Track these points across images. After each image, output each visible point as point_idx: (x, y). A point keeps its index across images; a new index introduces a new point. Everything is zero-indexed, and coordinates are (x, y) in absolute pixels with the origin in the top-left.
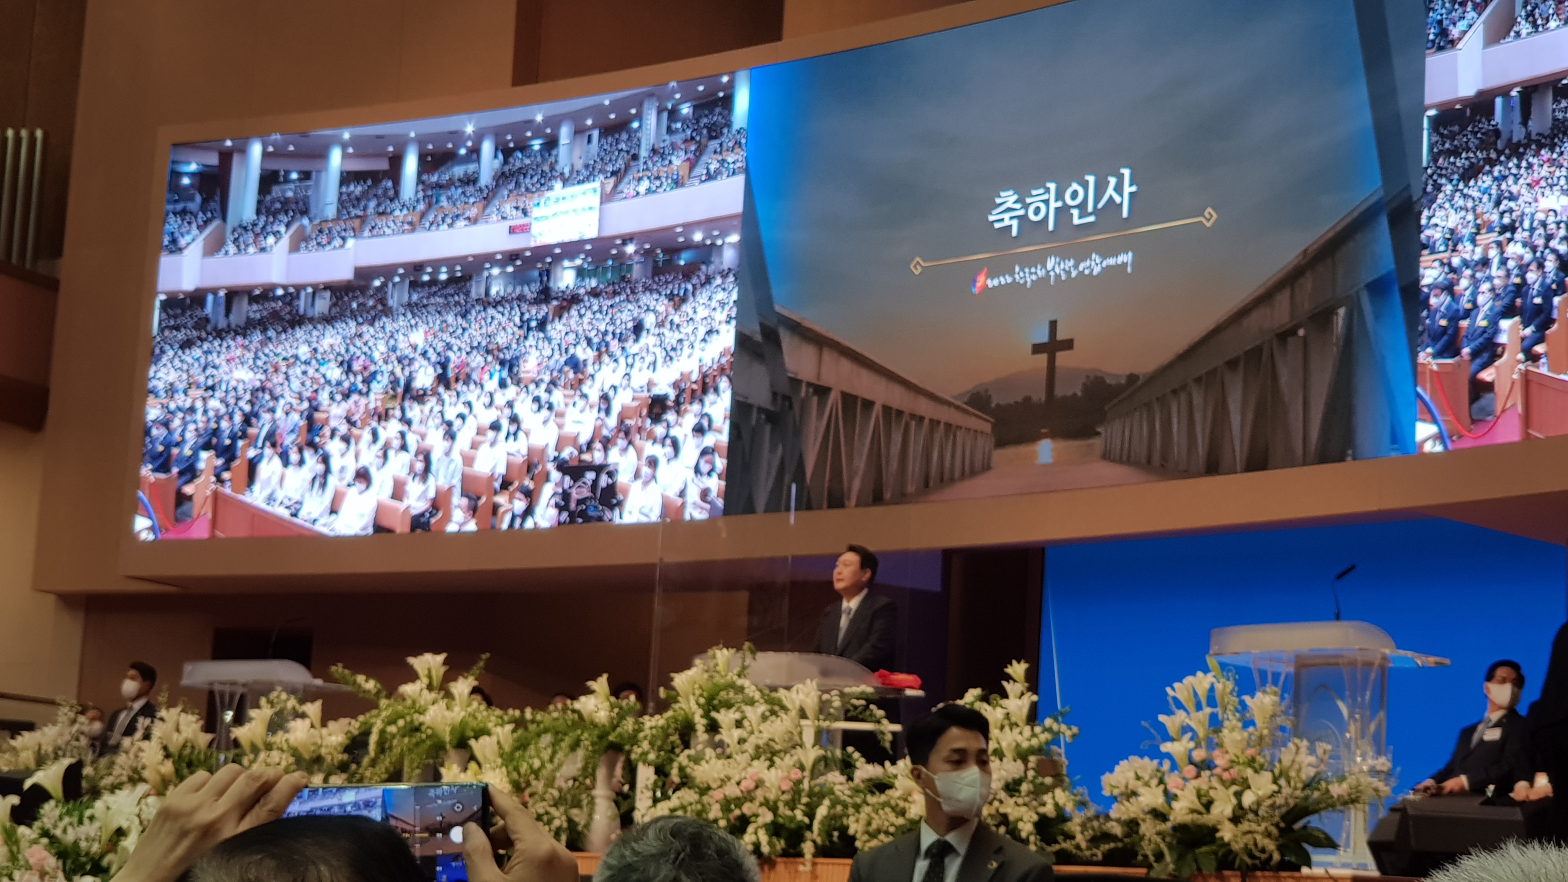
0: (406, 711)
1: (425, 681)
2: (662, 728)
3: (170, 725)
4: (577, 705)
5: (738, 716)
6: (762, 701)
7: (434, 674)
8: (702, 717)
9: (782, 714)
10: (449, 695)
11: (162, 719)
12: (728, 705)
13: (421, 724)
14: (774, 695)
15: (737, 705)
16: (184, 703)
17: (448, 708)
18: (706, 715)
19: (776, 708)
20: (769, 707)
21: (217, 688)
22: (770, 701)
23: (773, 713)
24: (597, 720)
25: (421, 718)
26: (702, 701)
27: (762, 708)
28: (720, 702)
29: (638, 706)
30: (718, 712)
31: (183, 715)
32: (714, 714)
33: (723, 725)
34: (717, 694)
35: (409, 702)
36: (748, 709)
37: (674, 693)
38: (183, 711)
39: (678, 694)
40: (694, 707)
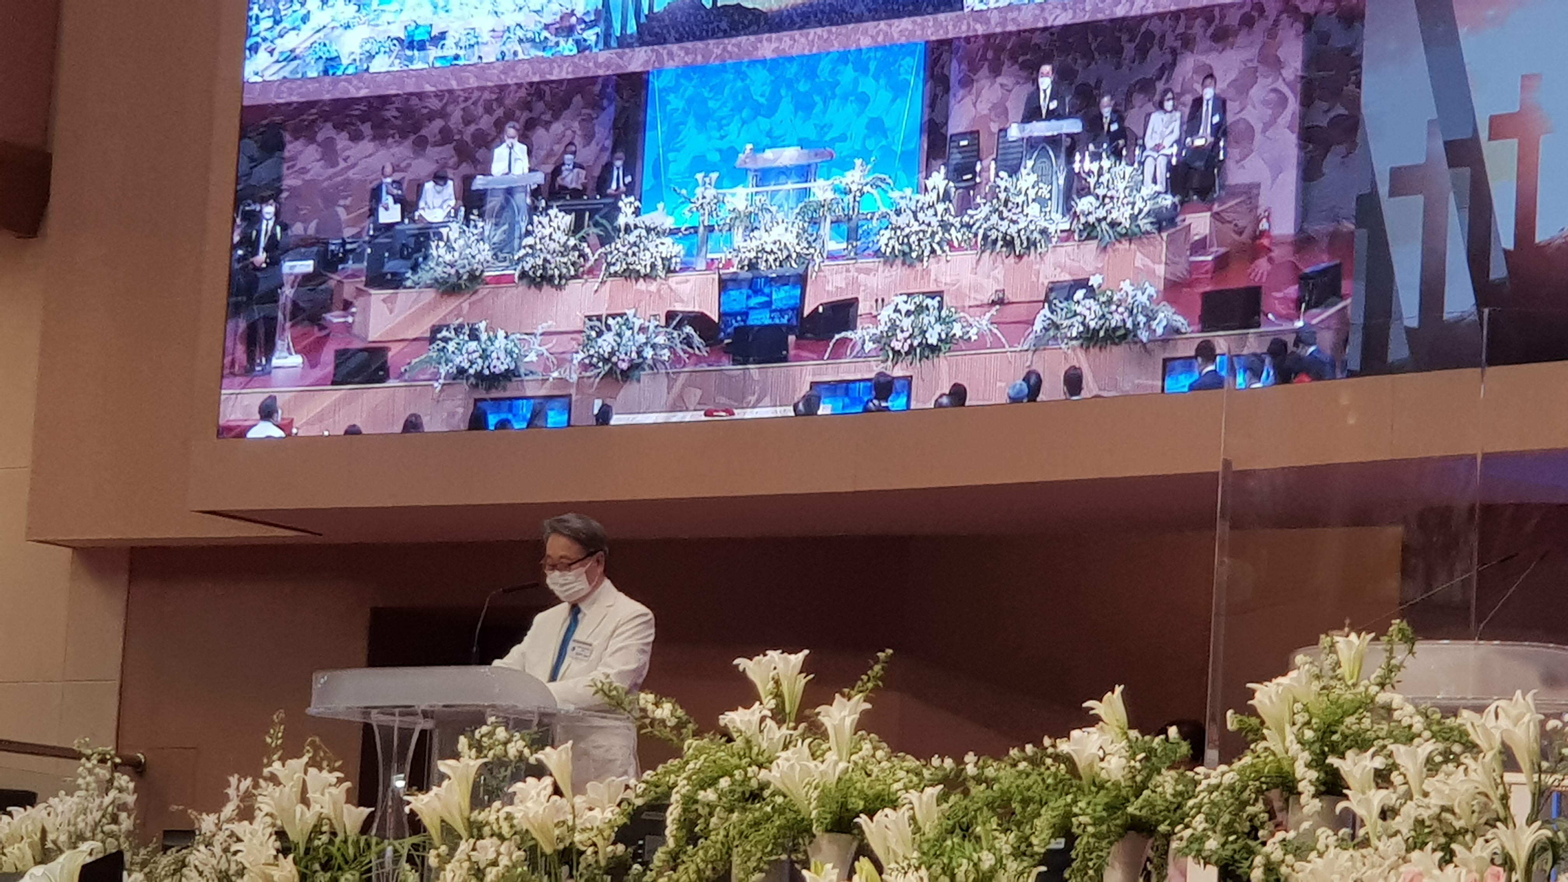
0: (735, 761)
1: (772, 704)
2: (1231, 788)
3: (290, 789)
4: (1064, 746)
5: (1379, 762)
6: (1427, 734)
7: (785, 688)
8: (1308, 766)
9: (1467, 759)
10: (817, 731)
11: (274, 779)
12: (1362, 744)
13: (763, 786)
14: (1450, 722)
15: (1378, 743)
16: (316, 748)
17: (814, 756)
18: (1319, 762)
19: (1457, 748)
20: (1441, 746)
21: (375, 719)
22: (1442, 734)
23: (1448, 756)
24: (1104, 775)
25: (763, 774)
26: (1309, 734)
27: (1427, 747)
28: (1345, 737)
29: (1185, 748)
30: (1342, 756)
31: (312, 771)
32: (1332, 760)
33: (1350, 782)
34: (1340, 722)
35: (739, 743)
36: (1401, 752)
37: (1254, 721)
38: (314, 763)
39: (1263, 723)
40: (1295, 747)
